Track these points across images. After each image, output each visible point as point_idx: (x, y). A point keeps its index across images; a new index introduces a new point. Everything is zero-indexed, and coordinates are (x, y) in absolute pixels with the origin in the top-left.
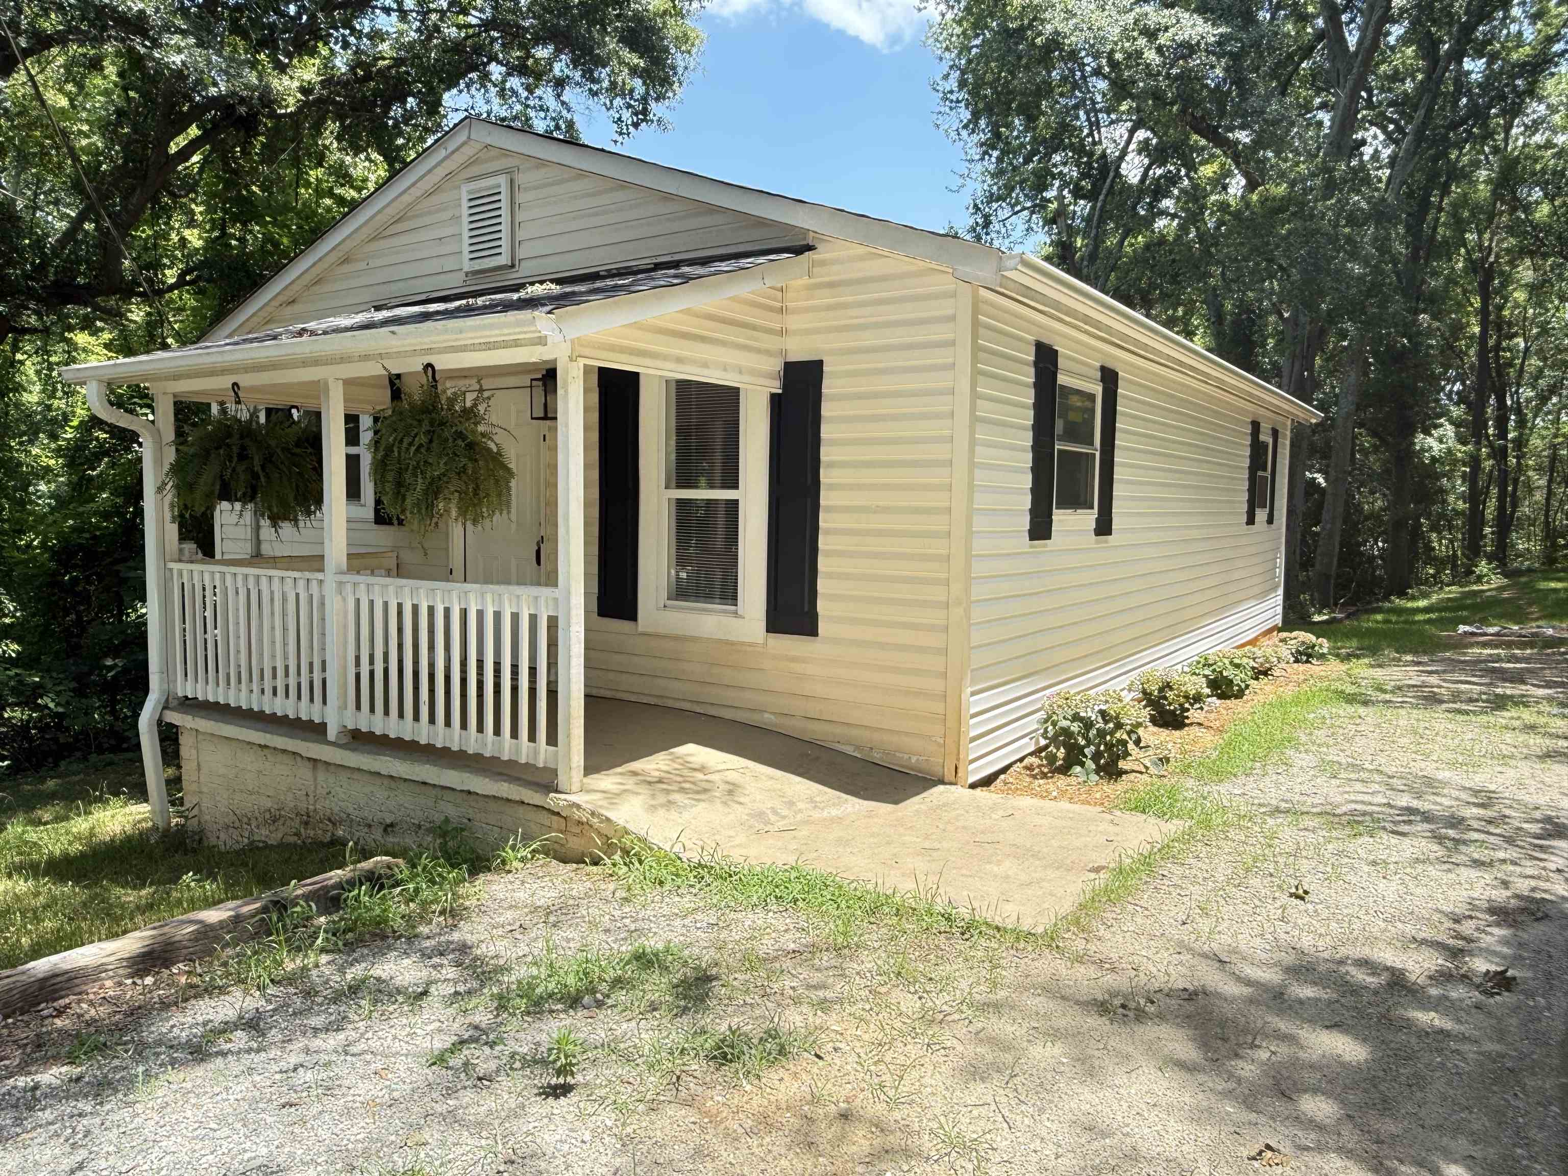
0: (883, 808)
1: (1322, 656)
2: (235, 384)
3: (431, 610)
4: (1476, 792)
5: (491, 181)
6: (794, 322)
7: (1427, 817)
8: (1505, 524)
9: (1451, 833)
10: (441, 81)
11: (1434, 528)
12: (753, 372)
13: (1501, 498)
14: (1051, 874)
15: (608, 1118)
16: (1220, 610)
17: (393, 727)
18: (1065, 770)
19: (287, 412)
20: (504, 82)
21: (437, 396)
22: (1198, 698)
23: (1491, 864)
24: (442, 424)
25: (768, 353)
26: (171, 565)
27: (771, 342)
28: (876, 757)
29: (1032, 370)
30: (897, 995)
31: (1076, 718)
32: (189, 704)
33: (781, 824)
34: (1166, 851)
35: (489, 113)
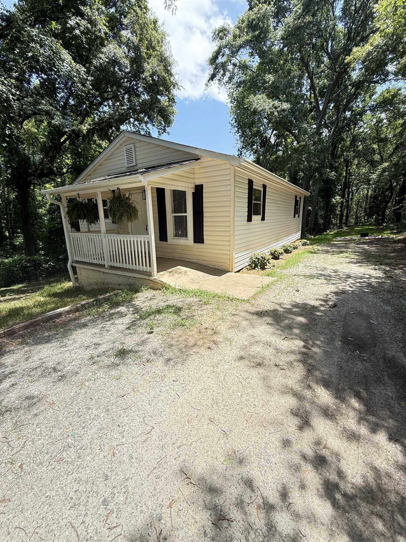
0: (217, 277)
1: (308, 245)
2: (78, 194)
3: (124, 241)
4: (334, 270)
5: (130, 146)
6: (196, 176)
7: (324, 275)
9: (329, 278)
10: (119, 123)
11: (333, 218)
12: (188, 188)
13: (347, 211)
14: (249, 288)
15: (160, 337)
16: (287, 236)
17: (118, 265)
18: (254, 269)
19: (91, 200)
20: (134, 123)
21: (121, 195)
22: (282, 253)
23: (335, 284)
24: (122, 201)
25: (191, 183)
26: (71, 234)
27: (193, 181)
28: (216, 267)
29: (248, 185)
30: (218, 312)
31: (256, 258)
32: (77, 262)
33: (197, 281)
34: (272, 283)
35: (131, 130)
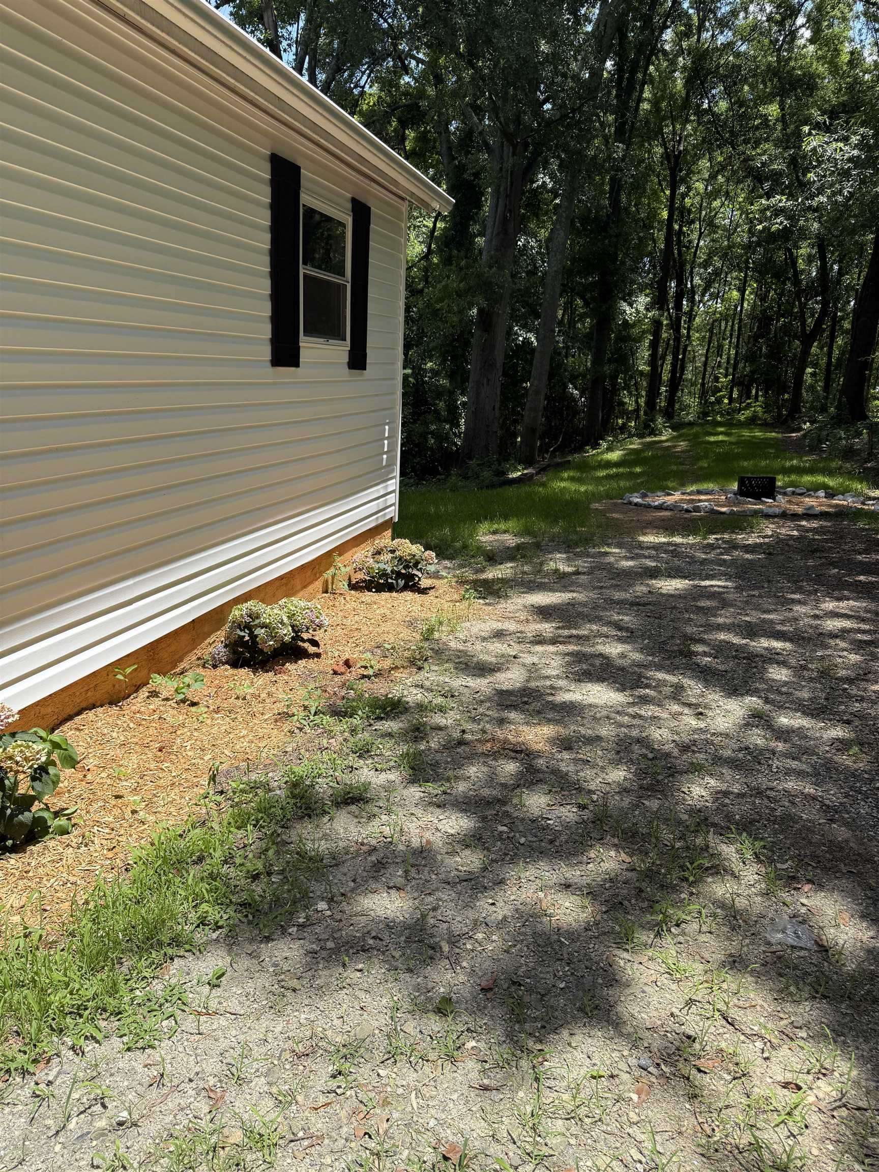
8: (675, 383)
11: (626, 386)
13: (674, 365)
